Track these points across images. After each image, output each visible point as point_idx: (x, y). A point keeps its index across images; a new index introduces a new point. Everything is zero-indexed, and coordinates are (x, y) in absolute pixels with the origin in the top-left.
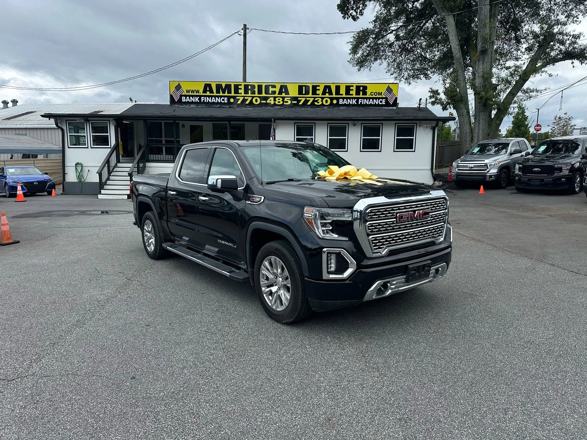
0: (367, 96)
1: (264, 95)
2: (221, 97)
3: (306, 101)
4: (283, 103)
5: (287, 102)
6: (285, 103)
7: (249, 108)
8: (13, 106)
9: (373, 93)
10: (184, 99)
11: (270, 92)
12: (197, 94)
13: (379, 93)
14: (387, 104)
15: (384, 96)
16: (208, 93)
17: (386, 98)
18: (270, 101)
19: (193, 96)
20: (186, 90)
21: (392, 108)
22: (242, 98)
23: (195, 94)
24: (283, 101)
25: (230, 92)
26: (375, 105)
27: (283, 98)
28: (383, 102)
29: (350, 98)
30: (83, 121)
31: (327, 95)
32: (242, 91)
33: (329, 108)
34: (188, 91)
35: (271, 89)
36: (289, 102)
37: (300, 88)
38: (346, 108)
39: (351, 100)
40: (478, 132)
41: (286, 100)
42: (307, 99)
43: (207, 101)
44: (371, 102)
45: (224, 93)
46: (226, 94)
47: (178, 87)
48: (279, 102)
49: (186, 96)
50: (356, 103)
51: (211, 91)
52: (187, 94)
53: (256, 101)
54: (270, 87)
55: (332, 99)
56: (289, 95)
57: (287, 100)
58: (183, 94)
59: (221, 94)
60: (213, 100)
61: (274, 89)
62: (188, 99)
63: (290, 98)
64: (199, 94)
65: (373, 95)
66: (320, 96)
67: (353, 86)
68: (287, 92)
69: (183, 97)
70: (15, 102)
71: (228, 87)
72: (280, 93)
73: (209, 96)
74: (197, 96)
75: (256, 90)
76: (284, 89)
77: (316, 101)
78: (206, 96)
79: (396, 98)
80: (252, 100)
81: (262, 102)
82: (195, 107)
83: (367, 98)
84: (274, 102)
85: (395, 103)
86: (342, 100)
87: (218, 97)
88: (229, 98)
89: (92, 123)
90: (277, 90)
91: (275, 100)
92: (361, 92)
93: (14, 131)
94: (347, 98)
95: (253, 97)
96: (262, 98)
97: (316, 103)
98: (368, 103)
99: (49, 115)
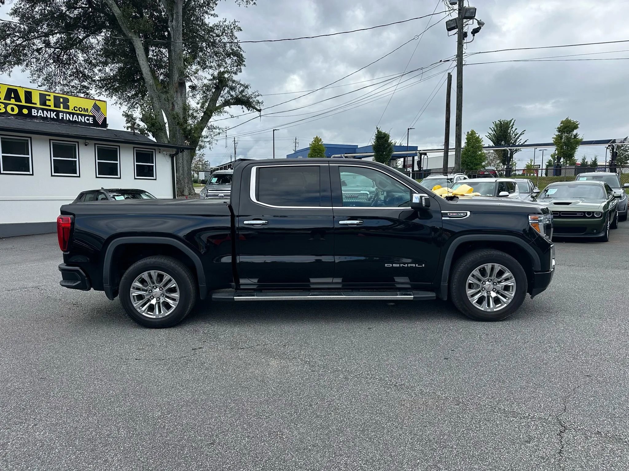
0: (70, 111)
9: (77, 108)
13: (84, 109)
14: (96, 123)
15: (91, 114)
17: (94, 117)
21: (101, 129)
26: (81, 123)
28: (91, 120)
29: (47, 110)
31: (13, 101)
33: (17, 118)
38: (42, 121)
39: (49, 112)
40: (183, 163)
44: (75, 118)
50: (55, 117)
55: (21, 108)
65: (77, 110)
66: (3, 101)
67: (49, 95)
79: (105, 119)
83: (70, 113)
85: (104, 124)
86: (36, 111)
92: (62, 105)
94: (43, 110)
98: (71, 120)
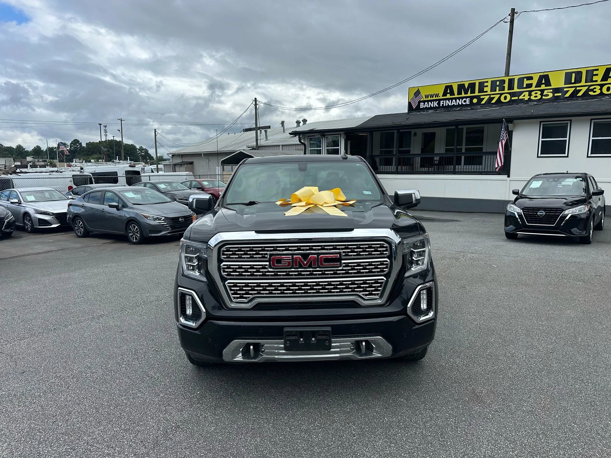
1: (516, 90)
2: (462, 98)
3: (576, 92)
4: (542, 97)
5: (548, 95)
6: (544, 97)
7: (495, 107)
8: (303, 125)
10: (422, 105)
11: (525, 86)
12: (437, 98)
16: (448, 96)
18: (524, 96)
19: (431, 101)
20: (425, 95)
22: (487, 98)
23: (434, 98)
24: (542, 94)
25: (473, 91)
27: (542, 91)
30: (320, 136)
32: (488, 89)
34: (427, 96)
35: (526, 82)
36: (551, 95)
37: (568, 76)
41: (545, 93)
42: (578, 88)
43: (447, 105)
45: (466, 93)
46: (469, 94)
47: (418, 93)
48: (536, 97)
49: (424, 102)
51: (452, 93)
52: (425, 99)
53: (505, 98)
54: (525, 79)
56: (551, 86)
57: (548, 93)
58: (422, 100)
59: (463, 95)
60: (454, 103)
61: (529, 82)
62: (426, 105)
63: (551, 91)
64: (439, 98)
66: (599, 82)
68: (548, 83)
69: (421, 103)
70: (305, 121)
71: (472, 86)
72: (539, 84)
73: (449, 99)
74: (436, 100)
75: (506, 85)
76: (545, 79)
77: (592, 90)
78: (446, 99)
80: (500, 98)
81: (513, 98)
82: (432, 113)
84: (529, 97)
87: (459, 98)
88: (472, 98)
89: (327, 137)
90: (534, 82)
91: (530, 95)
93: (294, 147)
95: (501, 94)
96: (512, 95)
97: (591, 93)
99: (295, 132)
